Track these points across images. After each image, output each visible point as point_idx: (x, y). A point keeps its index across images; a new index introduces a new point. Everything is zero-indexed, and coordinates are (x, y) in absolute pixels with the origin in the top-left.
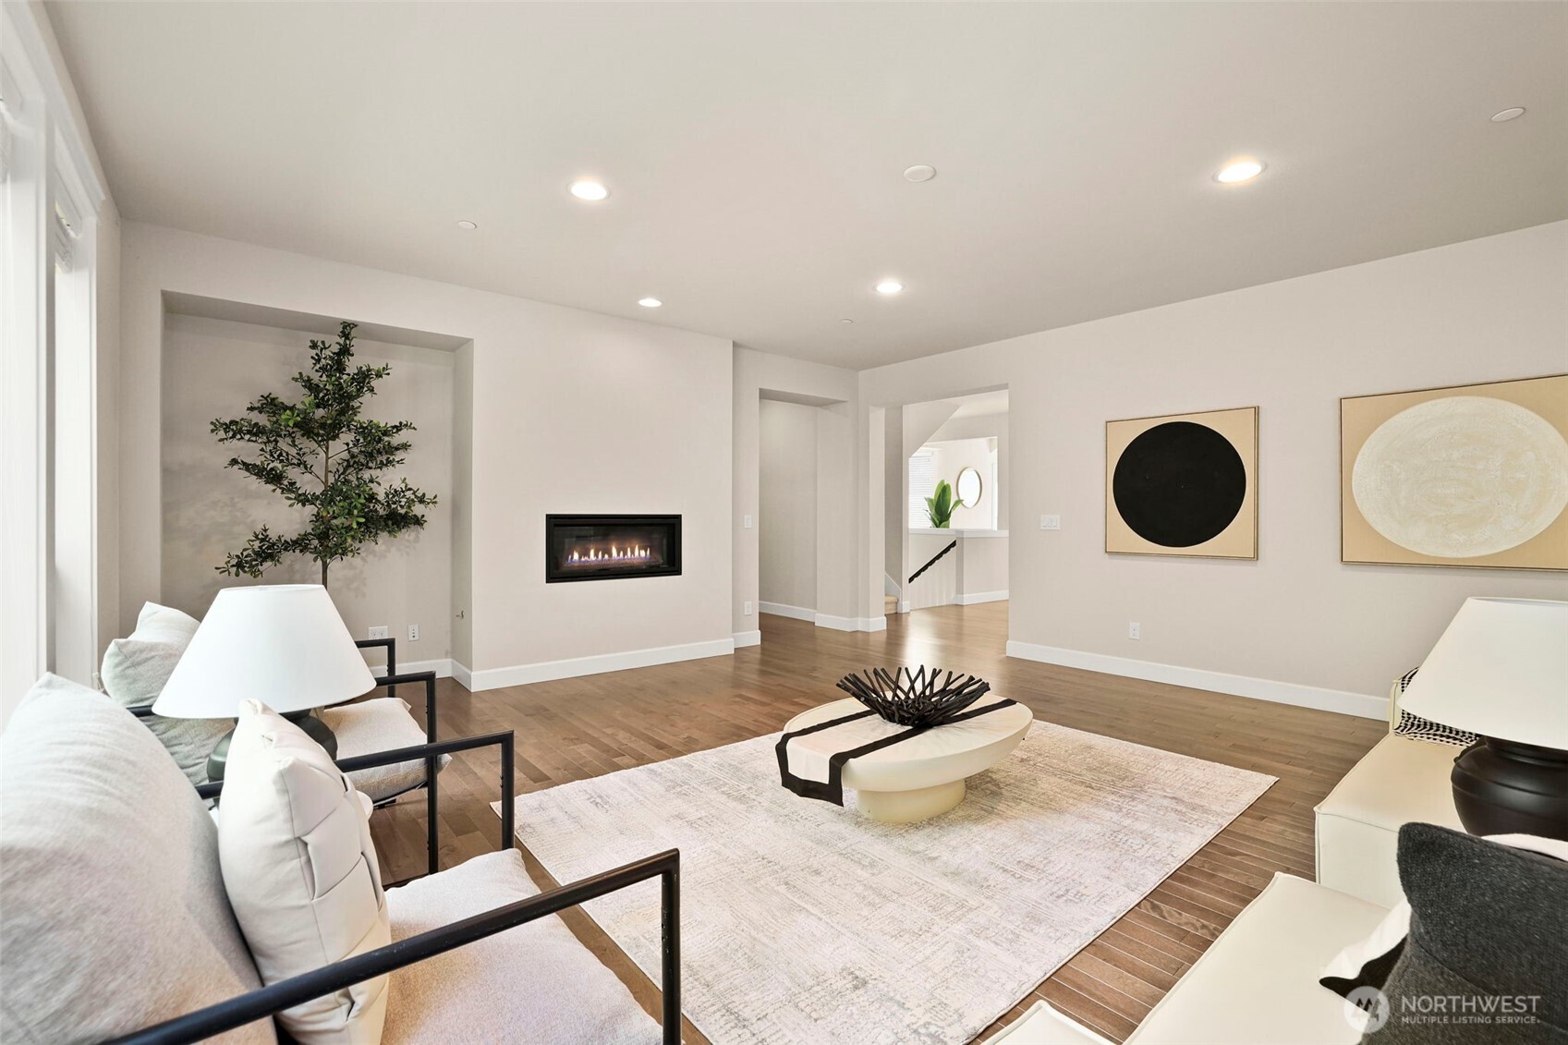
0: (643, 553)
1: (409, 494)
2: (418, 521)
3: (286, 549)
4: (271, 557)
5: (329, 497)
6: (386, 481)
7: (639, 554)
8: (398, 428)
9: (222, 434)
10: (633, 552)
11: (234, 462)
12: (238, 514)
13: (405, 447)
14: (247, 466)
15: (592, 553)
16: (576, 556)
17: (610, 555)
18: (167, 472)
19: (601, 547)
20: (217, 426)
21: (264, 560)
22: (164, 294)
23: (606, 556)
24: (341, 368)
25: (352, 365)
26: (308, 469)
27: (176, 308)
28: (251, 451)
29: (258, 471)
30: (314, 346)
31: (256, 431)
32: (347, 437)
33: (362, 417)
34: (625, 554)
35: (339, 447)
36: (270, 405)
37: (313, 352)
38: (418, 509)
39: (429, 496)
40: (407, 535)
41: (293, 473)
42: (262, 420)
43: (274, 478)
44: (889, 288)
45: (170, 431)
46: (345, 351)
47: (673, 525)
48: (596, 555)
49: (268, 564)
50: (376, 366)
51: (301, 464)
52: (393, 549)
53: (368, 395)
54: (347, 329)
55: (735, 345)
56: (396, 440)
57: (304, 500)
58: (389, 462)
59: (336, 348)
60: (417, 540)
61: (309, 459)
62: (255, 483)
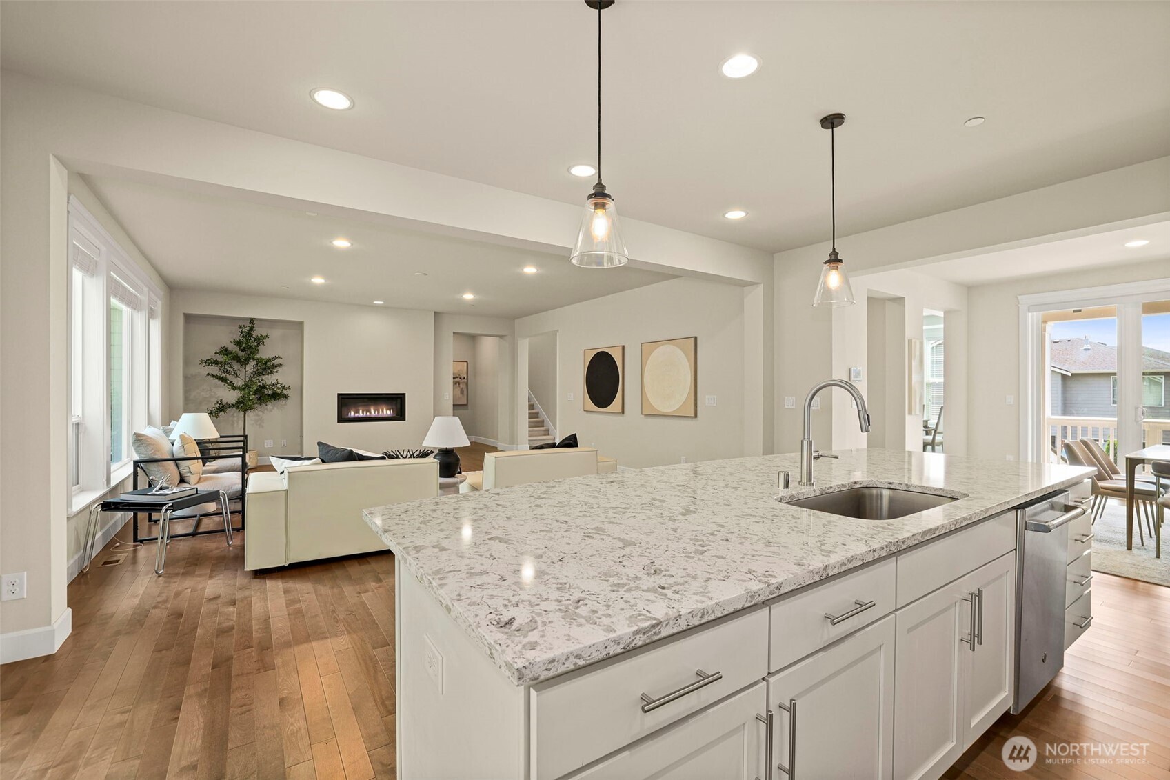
0: (388, 412)
1: (279, 385)
2: (286, 397)
3: (229, 408)
4: (223, 410)
5: (246, 386)
6: (269, 380)
7: (387, 412)
8: (275, 358)
9: (204, 364)
10: (383, 412)
11: (208, 374)
12: (213, 394)
13: (280, 365)
14: (213, 376)
15: (361, 411)
16: (352, 413)
17: (370, 413)
18: (186, 378)
19: (365, 408)
20: (202, 362)
21: (221, 411)
22: (184, 314)
23: (368, 414)
24: (251, 335)
25: (255, 334)
26: (238, 376)
27: (188, 318)
28: (215, 370)
29: (219, 378)
30: (240, 327)
31: (216, 363)
32: (253, 363)
33: (258, 356)
34: (378, 412)
35: (250, 367)
36: (225, 351)
37: (240, 330)
38: (285, 392)
39: (287, 386)
40: (282, 402)
41: (230, 378)
42: (220, 358)
43: (224, 380)
44: (468, 297)
45: (187, 362)
46: (252, 329)
47: (401, 398)
48: (363, 413)
49: (222, 413)
50: (264, 335)
51: (235, 374)
52: (275, 408)
53: (262, 346)
54: (252, 321)
55: (435, 313)
56: (276, 362)
57: (234, 388)
58: (272, 373)
59: (248, 328)
60: (286, 404)
61: (238, 373)
62: (219, 382)
